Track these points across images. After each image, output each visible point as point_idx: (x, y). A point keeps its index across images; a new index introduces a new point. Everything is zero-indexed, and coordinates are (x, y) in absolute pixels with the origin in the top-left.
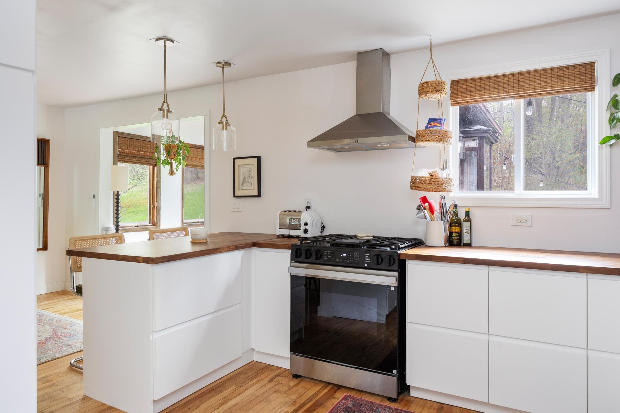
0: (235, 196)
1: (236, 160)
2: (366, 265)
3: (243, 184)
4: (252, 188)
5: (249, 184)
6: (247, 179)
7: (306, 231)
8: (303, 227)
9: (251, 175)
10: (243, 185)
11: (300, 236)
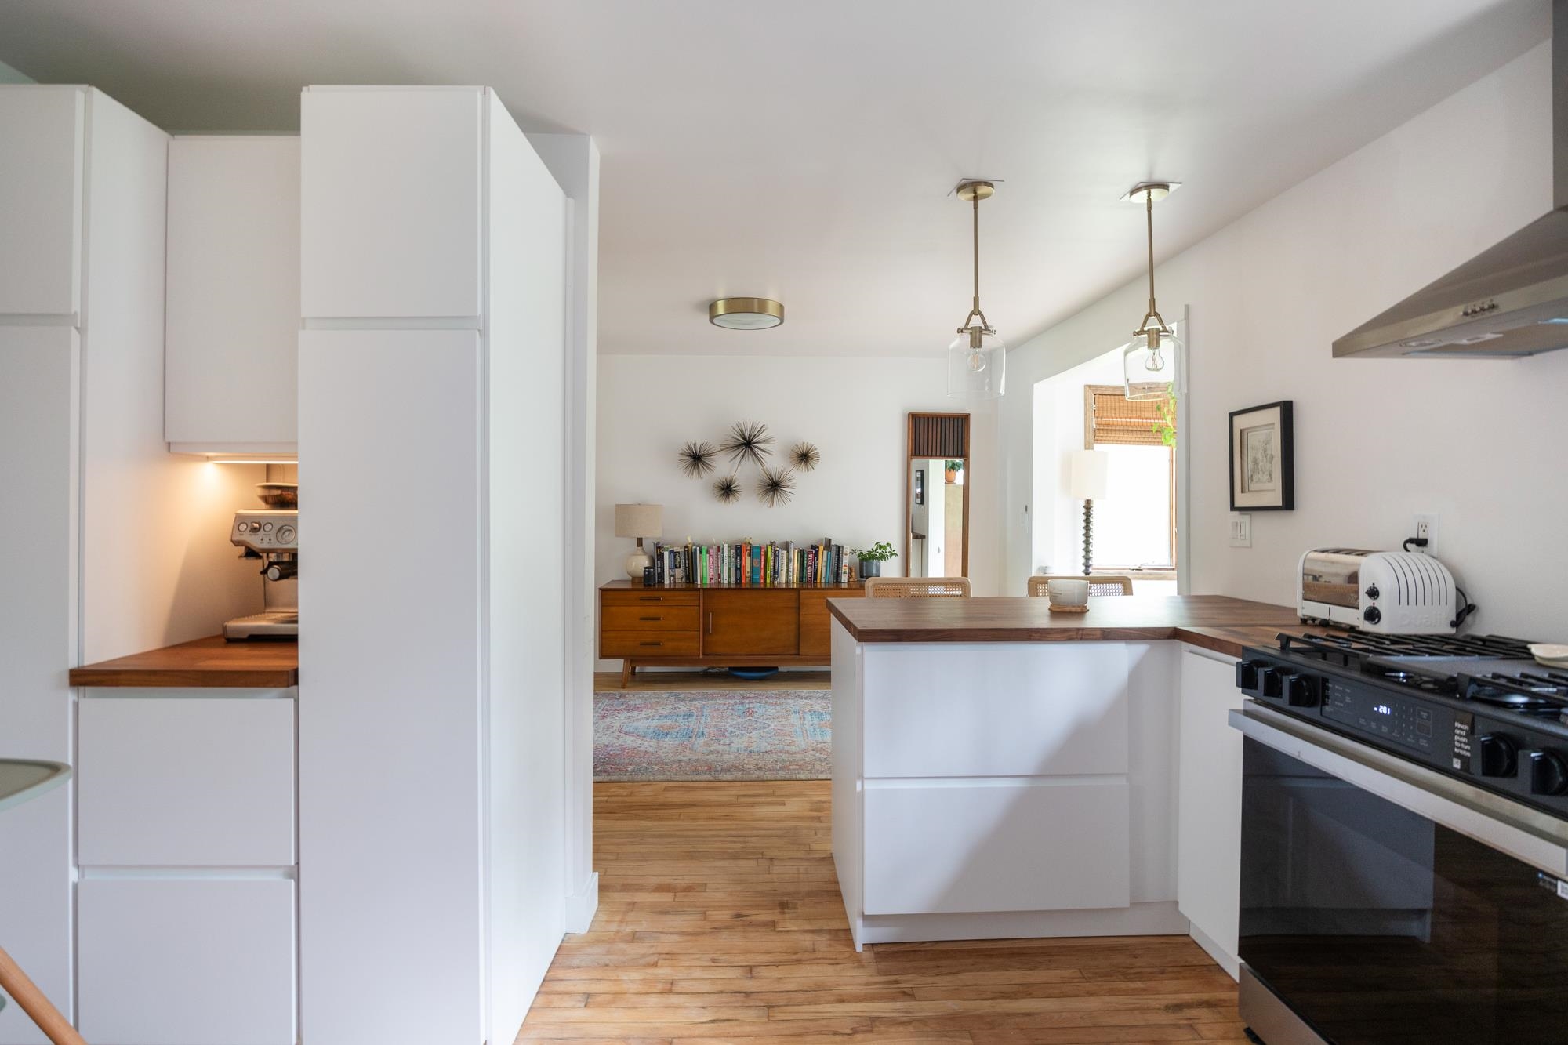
0: (1233, 508)
1: (1236, 419)
2: (1457, 764)
3: (1252, 476)
4: (1269, 486)
5: (1266, 477)
6: (1261, 464)
7: (1372, 615)
8: (1365, 602)
9: (1269, 452)
10: (1252, 480)
11: (1357, 629)
